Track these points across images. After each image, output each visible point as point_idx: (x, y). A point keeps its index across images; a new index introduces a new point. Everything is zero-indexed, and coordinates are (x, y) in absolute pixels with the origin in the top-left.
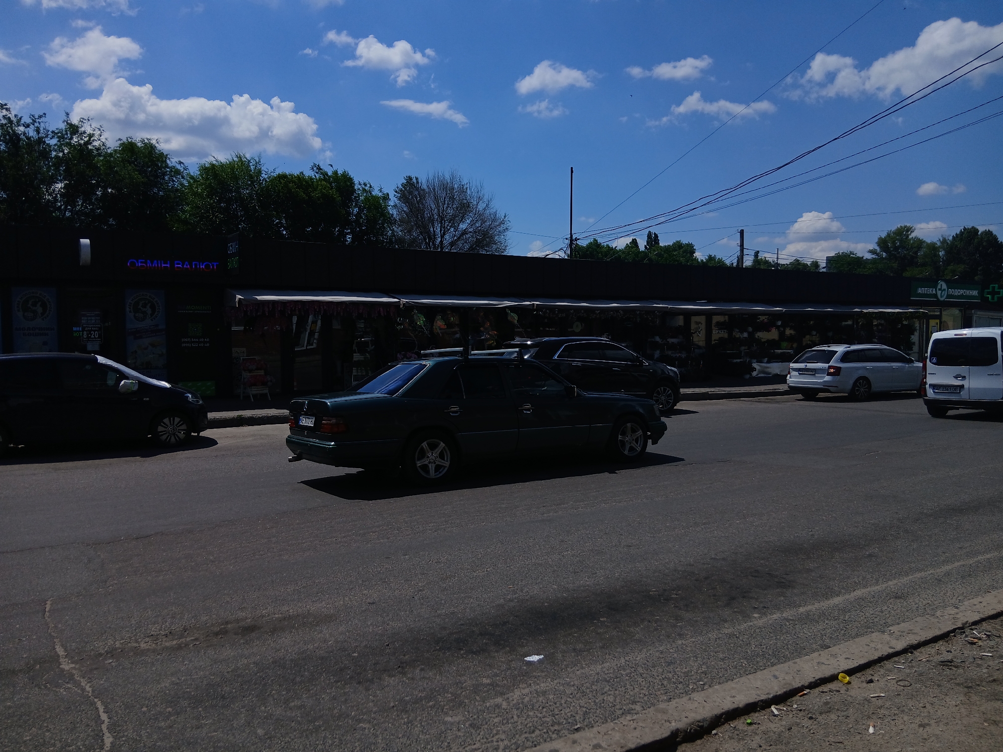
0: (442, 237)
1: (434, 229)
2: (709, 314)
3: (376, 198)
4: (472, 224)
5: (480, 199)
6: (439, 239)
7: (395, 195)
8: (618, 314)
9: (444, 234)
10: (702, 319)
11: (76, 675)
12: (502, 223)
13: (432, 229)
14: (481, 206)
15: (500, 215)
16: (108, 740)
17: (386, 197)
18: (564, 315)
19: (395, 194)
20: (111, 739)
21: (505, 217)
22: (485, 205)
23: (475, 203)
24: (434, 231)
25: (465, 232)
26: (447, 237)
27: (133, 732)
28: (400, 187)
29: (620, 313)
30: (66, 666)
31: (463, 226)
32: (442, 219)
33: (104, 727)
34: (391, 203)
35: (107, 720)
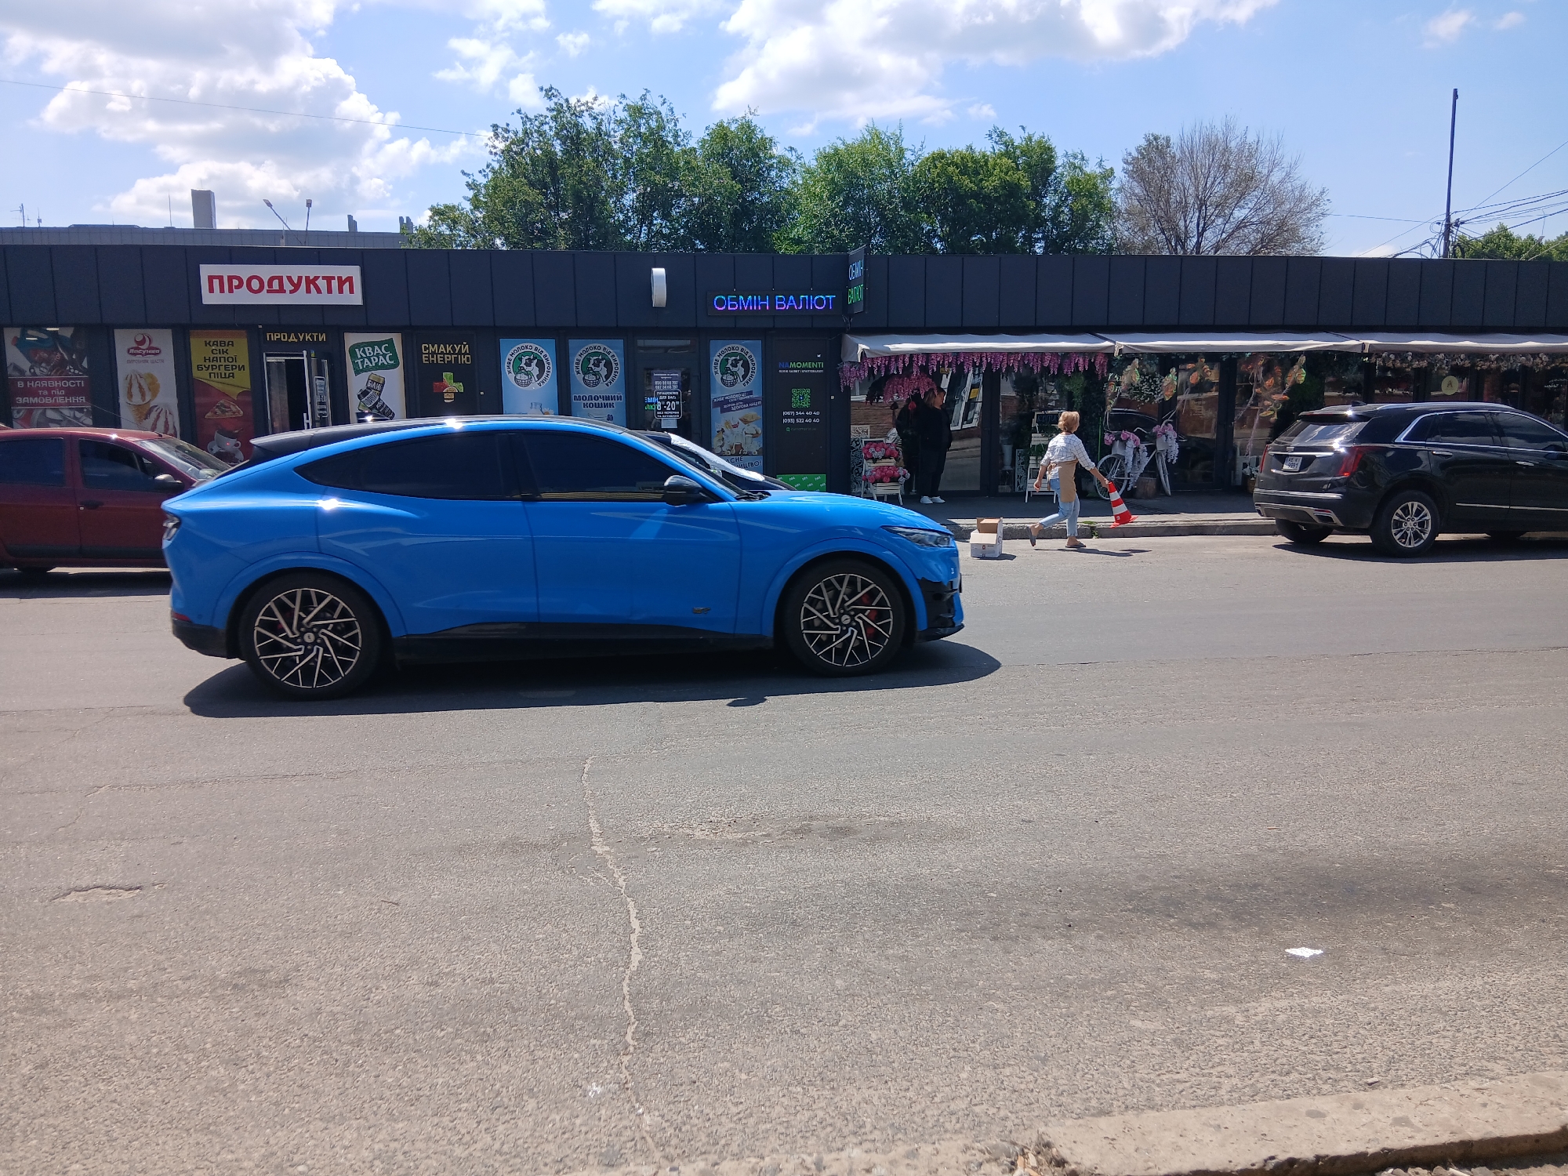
0: (1200, 235)
1: (1186, 221)
3: (1090, 177)
4: (1257, 209)
5: (1274, 164)
6: (1195, 240)
7: (1124, 169)
8: (1538, 360)
9: (1204, 230)
11: (610, 862)
12: (1315, 203)
13: (1182, 223)
14: (1276, 178)
15: (1313, 190)
16: (637, 956)
17: (1108, 175)
18: (1424, 364)
19: (1125, 166)
20: (640, 957)
21: (1322, 193)
22: (1284, 174)
23: (1265, 171)
24: (1186, 228)
25: (1242, 225)
26: (1207, 234)
27: (669, 952)
28: (1135, 154)
29: (1541, 359)
30: (599, 849)
31: (1239, 214)
32: (1202, 204)
33: (634, 937)
34: (1115, 184)
35: (638, 930)
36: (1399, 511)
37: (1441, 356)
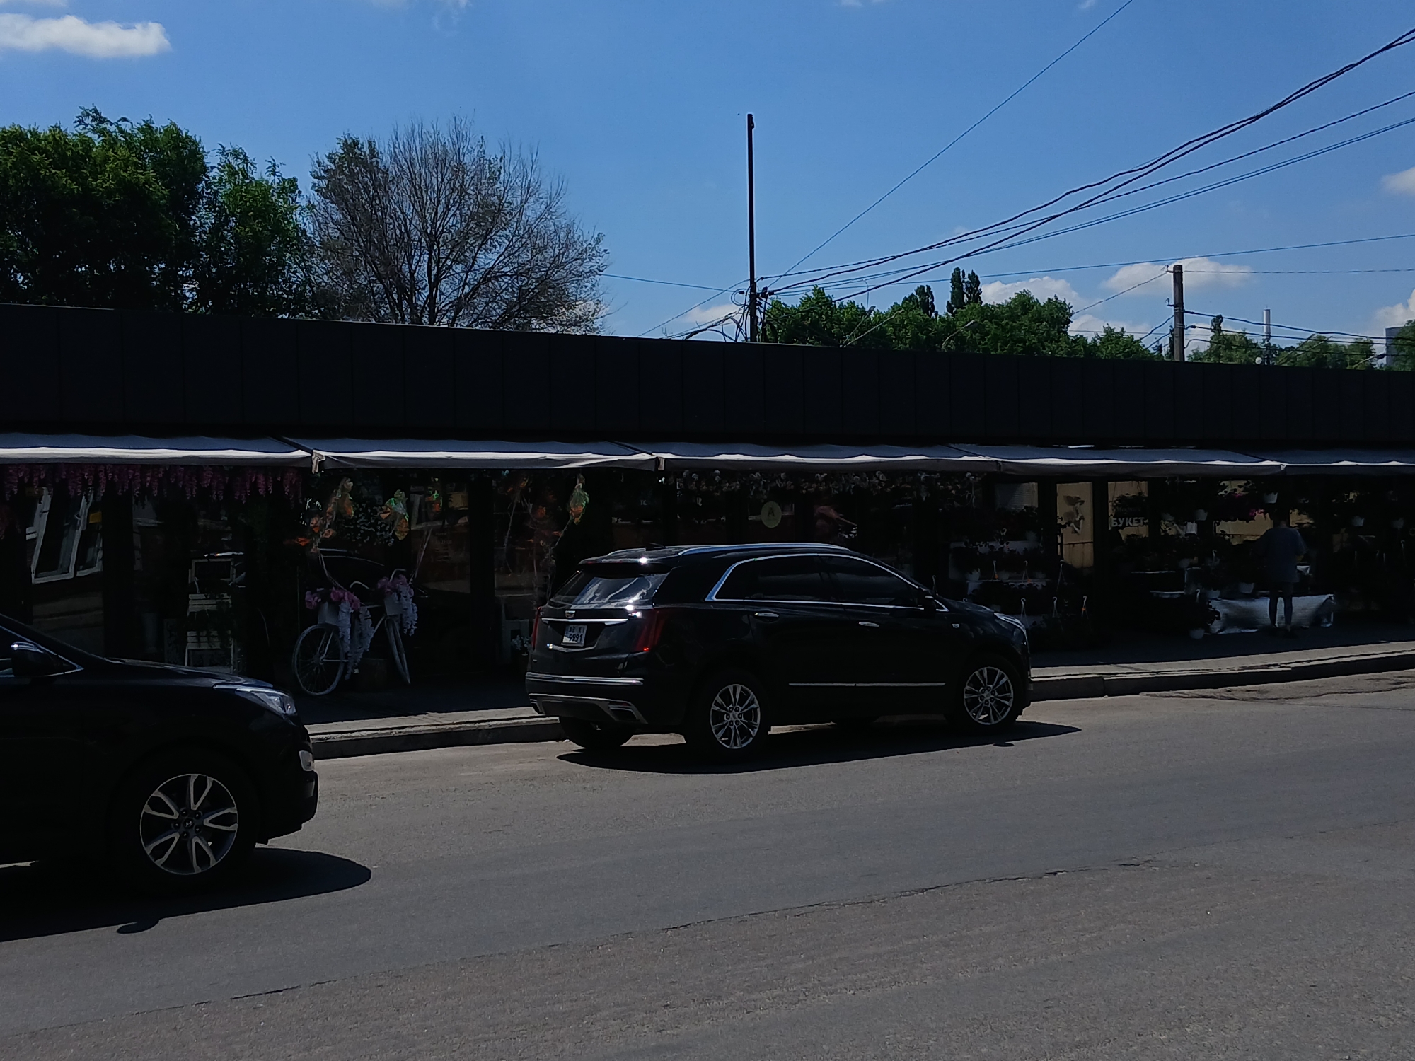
0: (434, 285)
1: (410, 265)
2: (1099, 479)
3: (265, 190)
4: (509, 254)
5: (529, 192)
6: (426, 293)
7: (314, 185)
8: (874, 480)
9: (438, 279)
10: (1083, 490)
12: (588, 252)
13: (406, 268)
14: (533, 210)
15: (584, 233)
17: (288, 188)
18: (736, 486)
19: (314, 180)
21: (595, 238)
22: (543, 206)
23: (517, 202)
24: (412, 274)
25: (491, 275)
26: (443, 285)
29: (878, 478)
31: (486, 260)
32: (433, 240)
34: (302, 202)
36: (718, 699)
37: (757, 476)
